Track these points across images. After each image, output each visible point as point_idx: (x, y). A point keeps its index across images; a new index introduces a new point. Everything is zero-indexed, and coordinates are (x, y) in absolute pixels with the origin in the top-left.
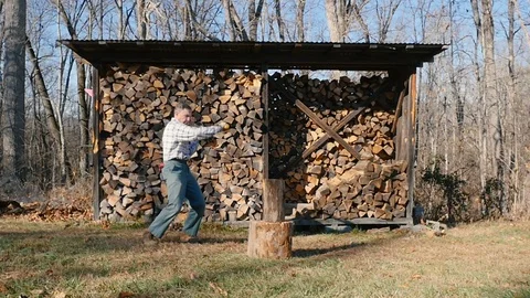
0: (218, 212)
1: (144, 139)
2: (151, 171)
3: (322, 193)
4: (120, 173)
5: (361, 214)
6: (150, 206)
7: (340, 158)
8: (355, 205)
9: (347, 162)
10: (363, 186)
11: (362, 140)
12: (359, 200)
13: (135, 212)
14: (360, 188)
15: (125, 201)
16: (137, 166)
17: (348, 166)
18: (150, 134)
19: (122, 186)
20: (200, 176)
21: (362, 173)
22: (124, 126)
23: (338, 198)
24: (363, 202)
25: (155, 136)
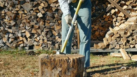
0: (54, 45)
1: (17, 9)
2: (21, 25)
3: (109, 35)
4: (7, 27)
5: (132, 46)
6: (22, 42)
7: (118, 18)
8: (128, 41)
9: (122, 20)
10: (133, 31)
11: (130, 7)
12: (130, 39)
13: (14, 45)
14: (131, 32)
15: (10, 40)
16: (14, 23)
17: (122, 22)
18: (19, 6)
19: (9, 33)
20: (45, 27)
21: (133, 23)
22: (8, 4)
23: (118, 37)
24: (133, 39)
25: (21, 7)
